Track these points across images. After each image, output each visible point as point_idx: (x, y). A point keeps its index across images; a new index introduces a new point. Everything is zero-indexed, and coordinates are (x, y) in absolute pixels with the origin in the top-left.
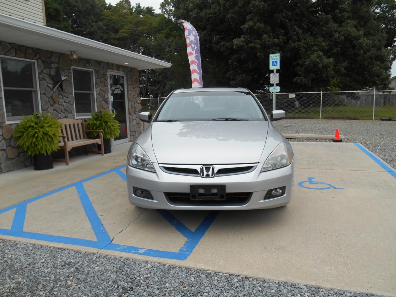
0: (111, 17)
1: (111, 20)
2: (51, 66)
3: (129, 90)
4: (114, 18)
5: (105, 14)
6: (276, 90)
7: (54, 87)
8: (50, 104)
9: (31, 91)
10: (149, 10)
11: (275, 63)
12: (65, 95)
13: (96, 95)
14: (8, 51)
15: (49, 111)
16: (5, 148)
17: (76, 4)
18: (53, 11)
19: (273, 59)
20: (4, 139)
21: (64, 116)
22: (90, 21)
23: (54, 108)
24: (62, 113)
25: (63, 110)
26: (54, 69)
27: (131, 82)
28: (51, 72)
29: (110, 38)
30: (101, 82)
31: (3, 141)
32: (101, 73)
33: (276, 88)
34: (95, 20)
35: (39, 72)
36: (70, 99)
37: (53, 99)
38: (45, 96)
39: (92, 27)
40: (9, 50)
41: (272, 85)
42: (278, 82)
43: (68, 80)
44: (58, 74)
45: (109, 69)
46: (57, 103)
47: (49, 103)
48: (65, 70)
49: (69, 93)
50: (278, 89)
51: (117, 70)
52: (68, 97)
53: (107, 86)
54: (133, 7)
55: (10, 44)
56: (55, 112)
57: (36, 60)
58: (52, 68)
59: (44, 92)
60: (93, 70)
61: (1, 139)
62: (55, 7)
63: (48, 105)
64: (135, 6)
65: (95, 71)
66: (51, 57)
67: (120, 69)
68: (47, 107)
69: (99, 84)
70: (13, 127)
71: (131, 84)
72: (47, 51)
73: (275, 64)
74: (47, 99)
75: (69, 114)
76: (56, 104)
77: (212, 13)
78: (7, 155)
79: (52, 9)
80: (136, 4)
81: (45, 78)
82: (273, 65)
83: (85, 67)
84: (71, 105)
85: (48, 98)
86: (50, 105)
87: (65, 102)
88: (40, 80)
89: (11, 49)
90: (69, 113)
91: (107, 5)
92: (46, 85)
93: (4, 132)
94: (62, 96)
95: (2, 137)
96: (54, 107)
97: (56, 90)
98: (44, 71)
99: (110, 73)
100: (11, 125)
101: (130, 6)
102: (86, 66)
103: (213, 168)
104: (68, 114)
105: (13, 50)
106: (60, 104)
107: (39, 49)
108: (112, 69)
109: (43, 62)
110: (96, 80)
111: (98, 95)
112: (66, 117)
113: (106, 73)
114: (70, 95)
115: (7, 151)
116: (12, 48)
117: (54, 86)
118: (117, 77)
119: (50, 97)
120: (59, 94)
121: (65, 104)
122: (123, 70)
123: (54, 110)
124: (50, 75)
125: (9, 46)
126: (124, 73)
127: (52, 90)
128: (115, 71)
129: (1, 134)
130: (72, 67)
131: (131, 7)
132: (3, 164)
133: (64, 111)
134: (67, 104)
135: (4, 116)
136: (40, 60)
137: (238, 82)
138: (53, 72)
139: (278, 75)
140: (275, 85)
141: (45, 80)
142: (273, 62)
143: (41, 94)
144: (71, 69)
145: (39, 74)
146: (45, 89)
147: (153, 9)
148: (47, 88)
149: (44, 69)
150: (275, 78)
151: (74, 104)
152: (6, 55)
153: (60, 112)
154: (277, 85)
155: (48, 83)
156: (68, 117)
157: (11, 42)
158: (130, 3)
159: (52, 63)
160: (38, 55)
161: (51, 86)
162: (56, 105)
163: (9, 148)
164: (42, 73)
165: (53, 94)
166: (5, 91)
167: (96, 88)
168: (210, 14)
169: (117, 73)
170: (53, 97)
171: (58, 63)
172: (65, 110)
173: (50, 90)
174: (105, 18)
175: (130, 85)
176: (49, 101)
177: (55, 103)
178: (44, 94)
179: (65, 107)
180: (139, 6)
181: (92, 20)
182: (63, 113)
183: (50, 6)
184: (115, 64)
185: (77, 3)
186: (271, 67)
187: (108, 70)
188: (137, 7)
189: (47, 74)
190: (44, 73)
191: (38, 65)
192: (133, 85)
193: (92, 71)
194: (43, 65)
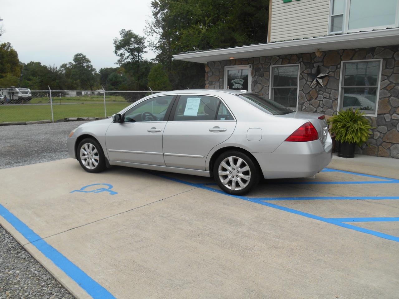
2: (313, 65)
15: (305, 105)
21: (322, 110)
24: (319, 107)
25: (320, 104)
26: (316, 68)
28: (312, 71)
30: (393, 73)
36: (331, 94)
37: (310, 95)
38: (303, 92)
40: (277, 61)
43: (333, 75)
47: (306, 98)
48: (330, 67)
49: (331, 89)
52: (329, 92)
55: (278, 56)
56: (311, 106)
57: (299, 63)
58: (314, 67)
60: (381, 60)
65: (384, 59)
66: (314, 58)
68: (303, 101)
74: (304, 94)
76: (314, 99)
81: (304, 77)
84: (332, 100)
88: (300, 79)
89: (279, 60)
90: (329, 108)
92: (305, 83)
94: (323, 92)
96: (310, 102)
97: (315, 86)
102: (366, 56)
104: (327, 109)
105: (281, 60)
106: (318, 99)
109: (306, 64)
110: (383, 70)
112: (323, 112)
114: (333, 90)
116: (280, 58)
119: (307, 94)
121: (324, 99)
123: (311, 104)
124: (310, 74)
125: (278, 58)
127: (311, 87)
130: (343, 62)
134: (327, 99)
136: (302, 63)
138: (314, 71)
141: (304, 79)
143: (300, 90)
144: (340, 64)
145: (300, 74)
146: (304, 87)
148: (306, 85)
149: (305, 70)
151: (338, 99)
152: (275, 65)
153: (317, 107)
155: (307, 81)
156: (326, 112)
159: (315, 62)
160: (301, 59)
161: (309, 83)
162: (313, 101)
164: (302, 74)
165: (312, 91)
167: (382, 81)
170: (311, 93)
171: (322, 62)
172: (324, 105)
173: (309, 87)
177: (312, 98)
178: (302, 90)
179: (324, 103)
182: (321, 107)
189: (307, 73)
190: (304, 73)
191: (300, 67)
194: (304, 67)
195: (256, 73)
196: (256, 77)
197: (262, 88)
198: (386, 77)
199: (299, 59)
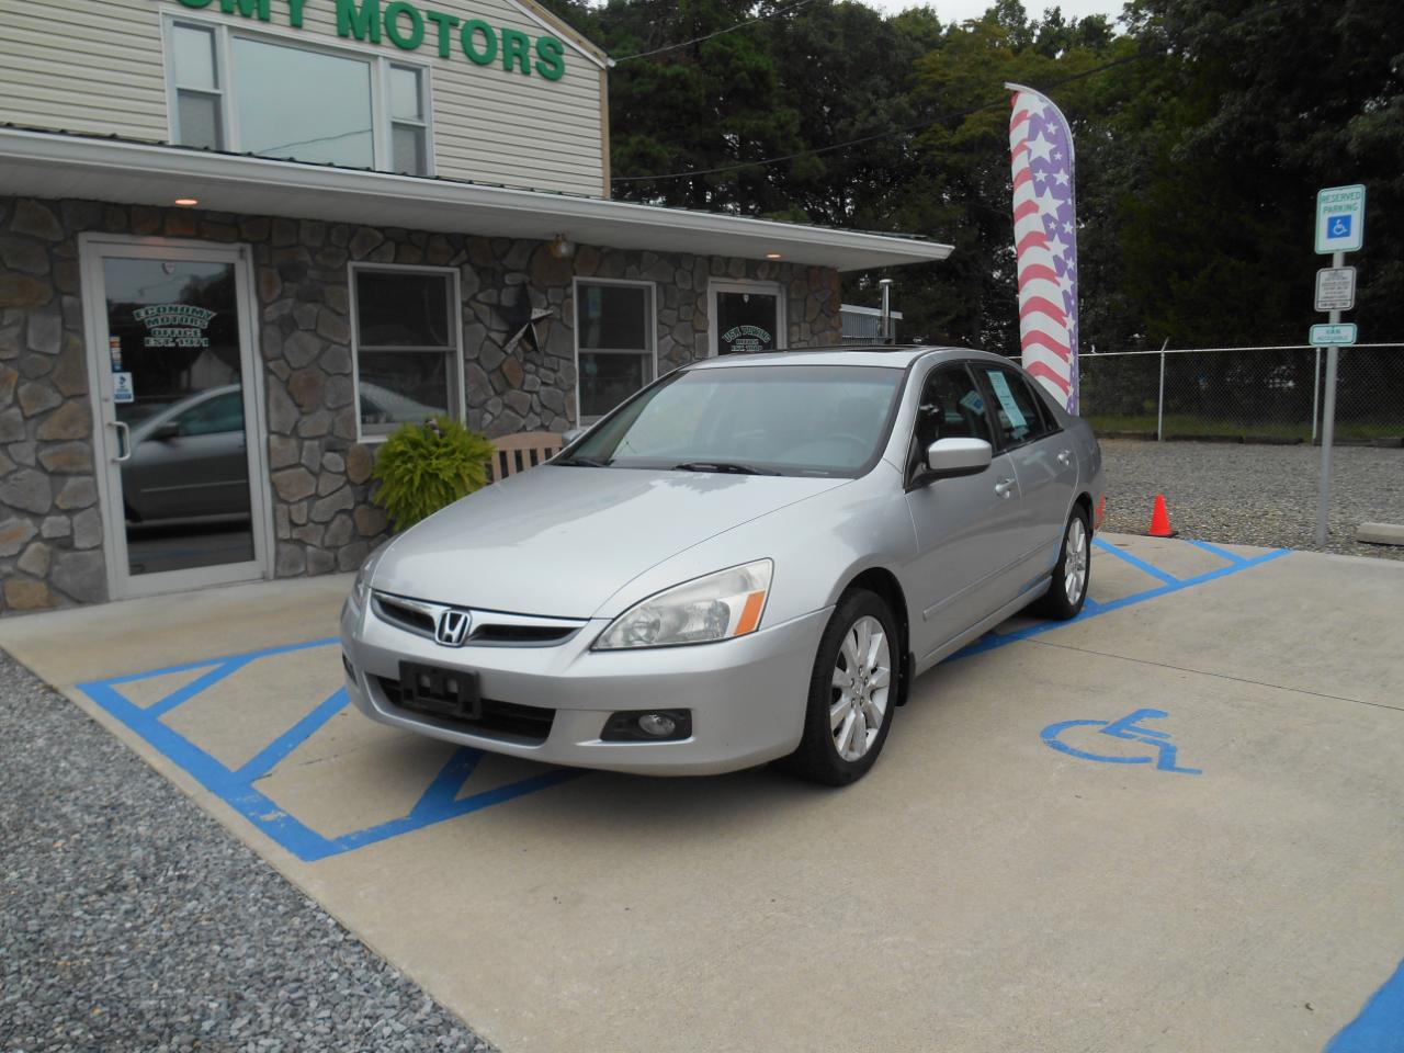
0: (941, 72)
1: (942, 84)
2: (504, 280)
3: (795, 339)
4: (952, 73)
5: (923, 64)
6: (1340, 338)
7: (506, 341)
8: (494, 389)
9: (442, 355)
10: (1094, 29)
11: (1340, 225)
12: (547, 361)
13: (659, 359)
14: (373, 250)
15: (490, 409)
16: (350, 507)
17: (828, 44)
18: (747, 77)
19: (1330, 210)
20: (349, 482)
21: (539, 424)
22: (870, 96)
23: (506, 401)
24: (531, 415)
25: (534, 405)
26: (512, 289)
27: (805, 315)
28: (503, 299)
29: (931, 147)
30: (679, 320)
31: (348, 487)
32: (680, 290)
33: (1338, 332)
34: (887, 91)
35: (465, 299)
36: (559, 374)
37: (504, 375)
38: (479, 368)
39: (873, 112)
41: (1324, 318)
42: (1349, 305)
43: (559, 317)
44: (524, 304)
45: (712, 275)
46: (517, 386)
47: (490, 387)
48: (550, 290)
49: (558, 357)
50: (1347, 334)
51: (747, 276)
52: (556, 368)
53: (705, 331)
54: (1034, 25)
55: (382, 229)
56: (508, 412)
57: (456, 267)
58: (508, 286)
59: (476, 356)
60: (653, 285)
61: (342, 484)
62: (754, 63)
63: (486, 394)
64: (1041, 19)
65: (658, 284)
66: (504, 255)
67: (759, 274)
68: (483, 397)
69: (669, 326)
70: (376, 452)
71: (805, 321)
72: (493, 240)
73: (1339, 230)
74: (485, 375)
75: (557, 418)
76: (513, 388)
77: (1278, 20)
78: (355, 527)
79: (744, 73)
80: (1047, 12)
81: (481, 316)
82: (1331, 235)
83: (623, 276)
84: (562, 390)
85: (489, 373)
86: (492, 393)
87: (543, 383)
88: (466, 323)
89: (383, 243)
90: (557, 414)
91: (944, 31)
92: (484, 335)
93: (350, 465)
94: (536, 365)
95: (344, 478)
96: (505, 397)
97: (515, 349)
98: (481, 297)
99: (716, 287)
100: (371, 446)
101: (1023, 21)
102: (625, 271)
103: (466, 619)
104: (553, 419)
105: (391, 246)
106: (526, 388)
107: (466, 236)
108: (727, 275)
109: (480, 271)
110: (659, 312)
111: (665, 361)
112: (544, 428)
113: (699, 291)
114: (562, 361)
115: (356, 514)
116: (386, 240)
117: (510, 335)
118: (746, 299)
119: (494, 371)
120: (526, 360)
121: (543, 388)
122: (773, 276)
123: (507, 406)
124: (497, 308)
125: (379, 236)
126: (776, 284)
127: (501, 348)
128: (742, 281)
129: (342, 469)
130: (575, 279)
131: (1027, 25)
132: (342, 550)
133: (538, 410)
134: (550, 388)
135: (355, 423)
136: (467, 268)
137: (1383, 292)
138: (508, 299)
139: (1350, 274)
140: (1334, 316)
141: (481, 322)
142: (1332, 222)
143: (467, 361)
144: (570, 284)
145: (465, 304)
146: (481, 349)
147: (1107, 22)
148: (487, 343)
149: (480, 291)
150: (1335, 288)
151: (573, 387)
152: (368, 261)
153: (524, 414)
154: (1346, 317)
155: (489, 329)
156: (551, 428)
157: (383, 223)
158: (1022, 10)
159: (507, 271)
160: (464, 252)
161: (498, 337)
162: (514, 393)
163: (362, 507)
164: (471, 303)
165: (504, 361)
166: (362, 355)
167: (659, 339)
168: (1267, 22)
169: (745, 288)
170: (505, 368)
171: (528, 271)
172: (543, 406)
173: (498, 349)
174: (921, 78)
175: (799, 325)
176: (490, 382)
177: (509, 385)
178: (477, 360)
179: (542, 399)
180: (1055, 18)
181: (875, 93)
182: (536, 414)
183: (740, 63)
184: (739, 258)
185: (831, 42)
186: (1323, 244)
187: (711, 279)
188: (1048, 23)
189: (487, 304)
190: (479, 302)
191: (462, 279)
192: (812, 322)
193: (650, 287)
194: (477, 281)
195: (287, 284)
196: (290, 302)
197: (323, 351)
198: (667, 329)
199: (458, 252)
